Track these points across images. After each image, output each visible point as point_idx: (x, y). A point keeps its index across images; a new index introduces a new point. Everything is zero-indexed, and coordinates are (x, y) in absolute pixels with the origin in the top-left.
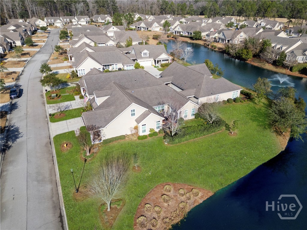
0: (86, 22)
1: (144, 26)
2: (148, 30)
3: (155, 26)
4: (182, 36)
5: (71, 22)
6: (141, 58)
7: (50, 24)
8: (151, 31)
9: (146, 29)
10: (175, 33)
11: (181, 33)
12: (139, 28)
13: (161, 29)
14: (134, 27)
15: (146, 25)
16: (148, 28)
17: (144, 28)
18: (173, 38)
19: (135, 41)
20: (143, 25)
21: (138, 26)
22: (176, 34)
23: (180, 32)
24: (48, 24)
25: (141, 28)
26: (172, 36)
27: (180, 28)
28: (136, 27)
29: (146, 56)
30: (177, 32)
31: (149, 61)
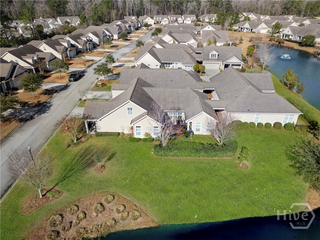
0: (192, 21)
1: (248, 27)
2: (251, 31)
3: (262, 27)
4: (290, 41)
5: (177, 20)
6: (208, 59)
7: (157, 22)
8: (255, 32)
9: (249, 30)
10: (283, 36)
11: (291, 37)
12: (242, 28)
13: (269, 31)
14: (237, 28)
15: (250, 25)
16: (252, 30)
17: (247, 29)
18: (276, 42)
19: (220, 42)
20: (247, 25)
21: (242, 27)
22: (284, 38)
23: (289, 36)
24: (156, 22)
25: (244, 28)
26: (276, 40)
27: (289, 31)
28: (239, 27)
29: (214, 58)
30: (286, 35)
31: (217, 63)
